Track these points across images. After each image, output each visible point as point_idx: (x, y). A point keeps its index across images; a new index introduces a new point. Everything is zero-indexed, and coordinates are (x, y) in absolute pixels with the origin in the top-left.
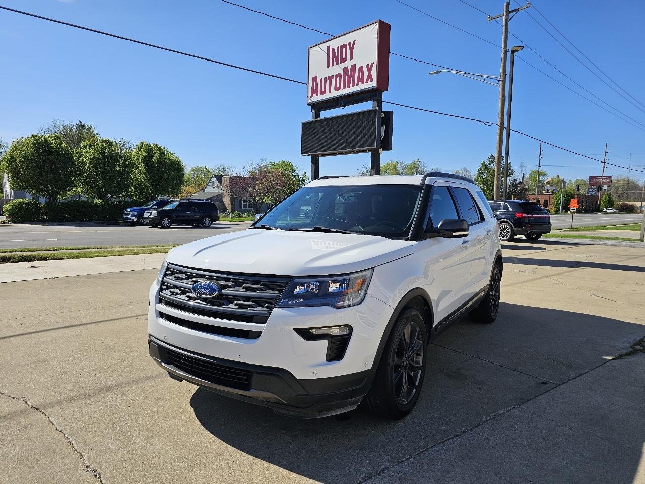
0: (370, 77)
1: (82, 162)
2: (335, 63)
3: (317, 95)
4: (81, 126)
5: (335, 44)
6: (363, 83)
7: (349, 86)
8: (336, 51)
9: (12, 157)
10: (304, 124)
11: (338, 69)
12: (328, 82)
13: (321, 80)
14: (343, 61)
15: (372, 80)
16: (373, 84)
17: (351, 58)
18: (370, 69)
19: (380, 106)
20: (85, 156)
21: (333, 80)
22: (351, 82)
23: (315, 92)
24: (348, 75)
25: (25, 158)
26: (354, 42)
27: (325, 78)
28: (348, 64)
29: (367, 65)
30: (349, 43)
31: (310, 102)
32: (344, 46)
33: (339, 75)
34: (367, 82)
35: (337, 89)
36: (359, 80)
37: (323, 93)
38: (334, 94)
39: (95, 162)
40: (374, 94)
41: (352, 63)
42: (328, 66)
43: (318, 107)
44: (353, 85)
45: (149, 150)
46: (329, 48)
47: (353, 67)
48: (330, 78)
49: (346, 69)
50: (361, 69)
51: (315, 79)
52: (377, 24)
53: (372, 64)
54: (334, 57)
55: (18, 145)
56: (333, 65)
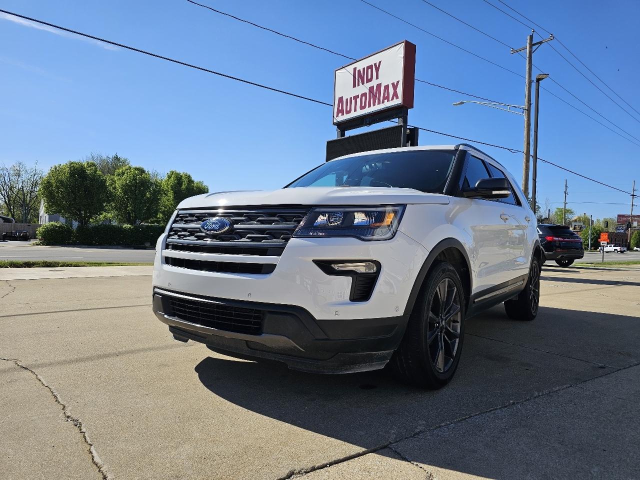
0: (395, 95)
1: (115, 188)
2: (360, 84)
3: (343, 114)
4: (117, 158)
5: (361, 66)
6: (388, 101)
7: (374, 105)
8: (362, 72)
9: (48, 182)
10: (329, 143)
11: (363, 89)
12: (353, 101)
13: (347, 100)
14: (369, 81)
15: (397, 98)
16: (398, 101)
17: (377, 78)
18: (395, 87)
19: (405, 121)
20: (117, 183)
21: (359, 100)
22: (377, 101)
23: (340, 111)
24: (373, 94)
25: (61, 182)
26: (380, 62)
27: (351, 98)
28: (374, 83)
29: (393, 84)
30: (375, 64)
31: (335, 121)
32: (370, 67)
33: (364, 95)
34: (392, 99)
35: (362, 108)
36: (384, 98)
37: (348, 112)
38: (360, 113)
39: (127, 189)
40: (400, 111)
41: (378, 82)
42: (354, 86)
43: (343, 126)
44: (379, 103)
45: (179, 178)
46: (355, 69)
47: (379, 86)
48: (356, 98)
49: (371, 89)
50: (387, 87)
51: (341, 99)
52: (403, 44)
53: (398, 82)
54: (359, 78)
55: (56, 171)
56: (359, 85)
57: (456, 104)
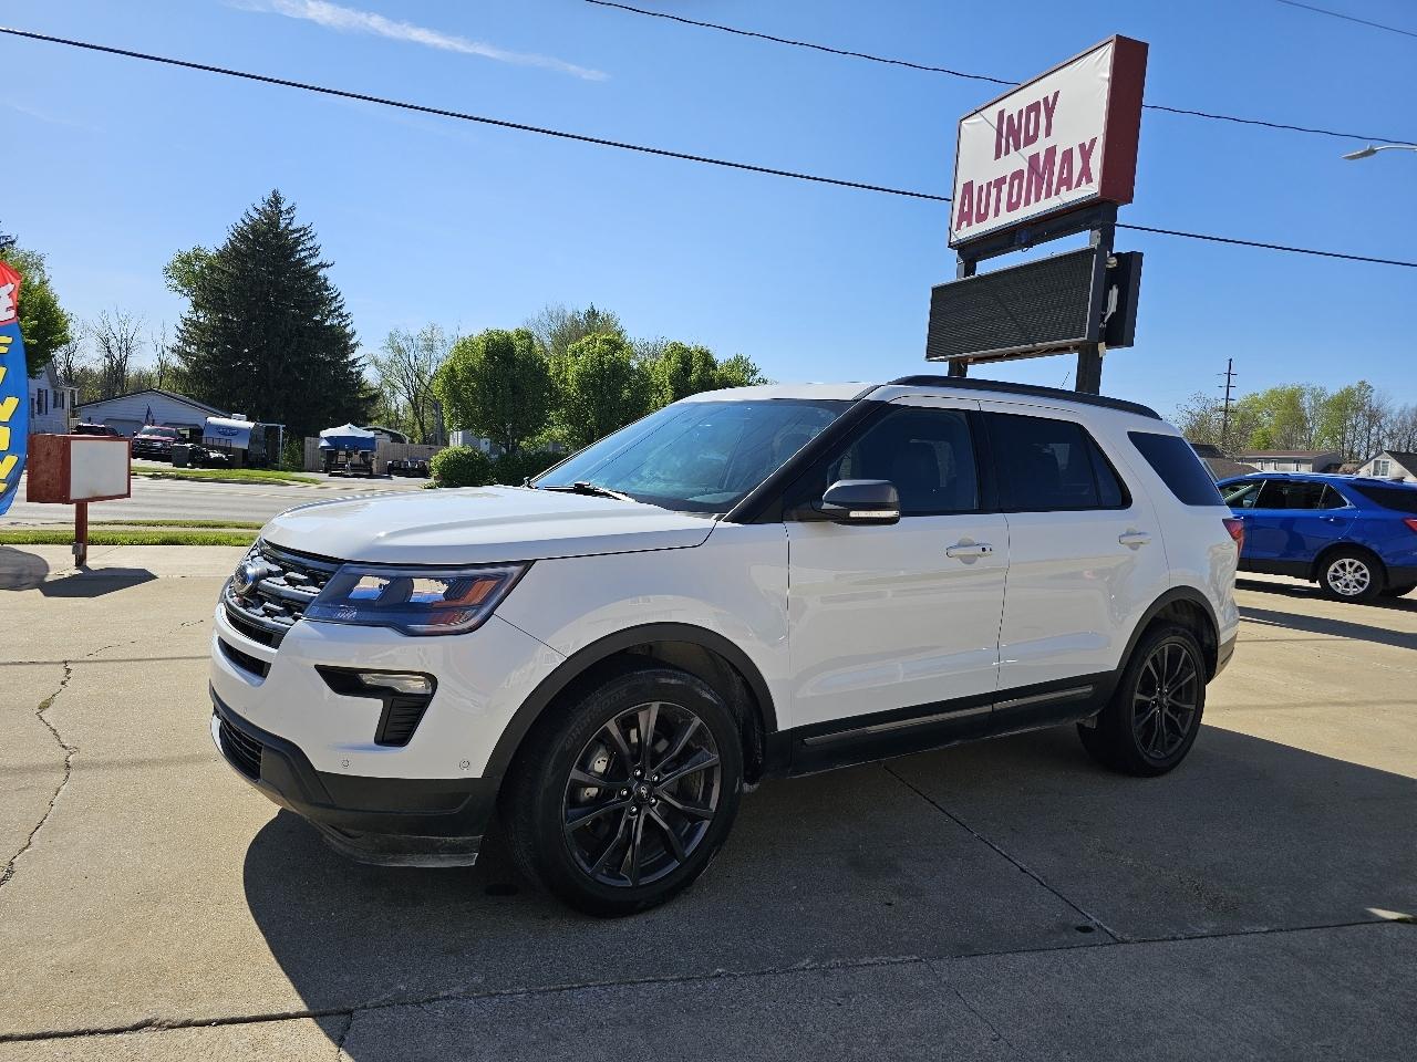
0: (1086, 173)
1: (565, 381)
2: (1012, 148)
3: (969, 224)
4: (593, 314)
5: (1014, 105)
6: (1069, 189)
7: (1038, 199)
8: (1016, 122)
9: (452, 370)
10: (935, 290)
11: (1017, 161)
12: (994, 191)
13: (981, 188)
14: (1031, 140)
15: (1089, 180)
16: (1091, 189)
17: (1048, 134)
18: (1086, 153)
19: (1107, 240)
20: (570, 370)
21: (1005, 188)
22: (1045, 186)
23: (965, 217)
24: (1037, 173)
25: (472, 370)
26: (1056, 94)
27: (989, 184)
28: (1040, 147)
29: (1082, 146)
30: (1046, 99)
31: (954, 240)
32: (1035, 107)
33: (1018, 175)
34: (1079, 184)
35: (1012, 207)
36: (1061, 182)
37: (982, 218)
38: (1006, 218)
39: (587, 380)
40: (1098, 214)
41: (1049, 143)
42: (998, 156)
43: (971, 251)
44: (1048, 195)
45: (686, 358)
46: (1001, 113)
47: (1051, 152)
48: (999, 183)
49: (1034, 159)
50: (1068, 155)
51: (968, 187)
52: (1109, 51)
53: (1093, 141)
54: (1011, 134)
55: (465, 347)
56: (1007, 152)
57: (1354, 157)
